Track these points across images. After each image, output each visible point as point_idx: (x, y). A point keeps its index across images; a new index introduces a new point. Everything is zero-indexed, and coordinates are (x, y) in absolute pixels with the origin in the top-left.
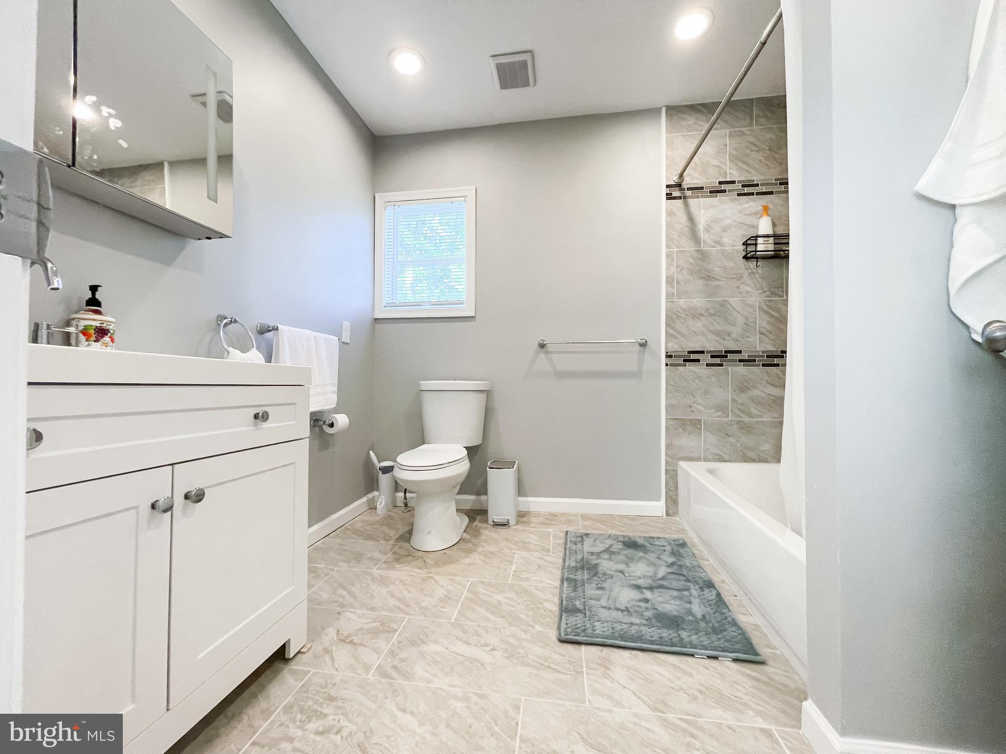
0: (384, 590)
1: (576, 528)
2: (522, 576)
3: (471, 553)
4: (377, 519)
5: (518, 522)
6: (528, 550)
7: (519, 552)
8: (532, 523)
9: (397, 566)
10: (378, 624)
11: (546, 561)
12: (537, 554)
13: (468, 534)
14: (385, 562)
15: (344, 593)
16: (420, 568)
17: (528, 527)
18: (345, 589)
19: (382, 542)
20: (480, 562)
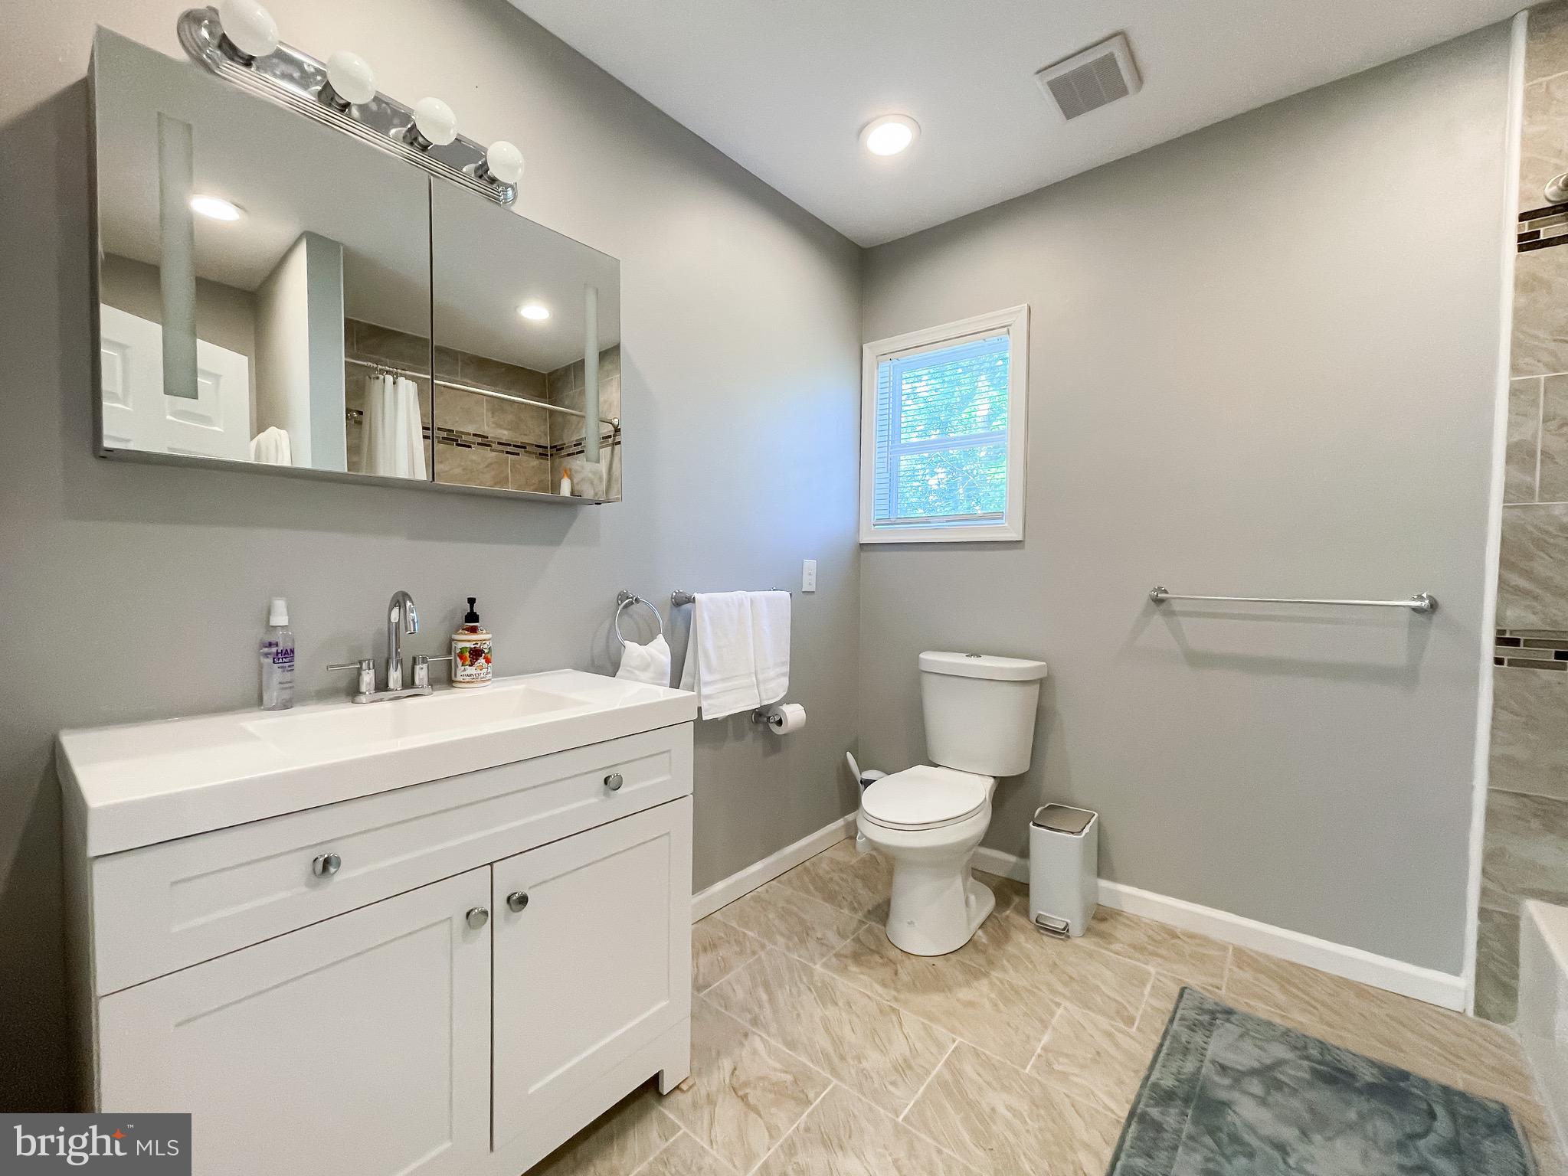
0: (818, 1012)
1: (1211, 981)
2: (1057, 1067)
3: (976, 978)
4: (854, 861)
5: (1088, 931)
6: (1086, 1005)
7: (1068, 1004)
8: (1117, 940)
9: (853, 968)
10: (789, 1078)
11: (1117, 1045)
12: (1104, 1023)
13: (986, 932)
14: (838, 955)
15: (764, 997)
16: (884, 985)
17: (1106, 949)
18: (769, 992)
19: (846, 911)
20: (988, 1005)
